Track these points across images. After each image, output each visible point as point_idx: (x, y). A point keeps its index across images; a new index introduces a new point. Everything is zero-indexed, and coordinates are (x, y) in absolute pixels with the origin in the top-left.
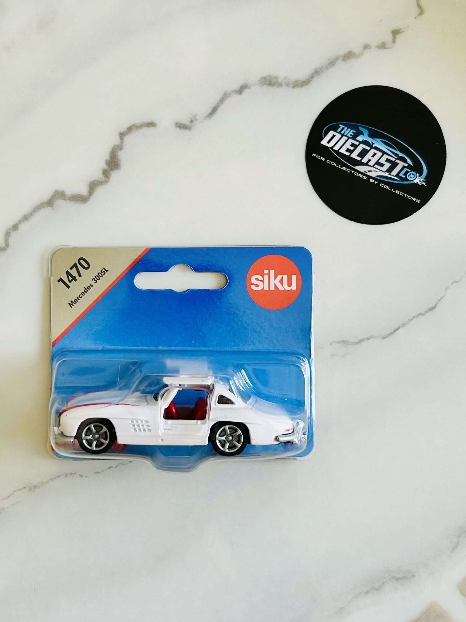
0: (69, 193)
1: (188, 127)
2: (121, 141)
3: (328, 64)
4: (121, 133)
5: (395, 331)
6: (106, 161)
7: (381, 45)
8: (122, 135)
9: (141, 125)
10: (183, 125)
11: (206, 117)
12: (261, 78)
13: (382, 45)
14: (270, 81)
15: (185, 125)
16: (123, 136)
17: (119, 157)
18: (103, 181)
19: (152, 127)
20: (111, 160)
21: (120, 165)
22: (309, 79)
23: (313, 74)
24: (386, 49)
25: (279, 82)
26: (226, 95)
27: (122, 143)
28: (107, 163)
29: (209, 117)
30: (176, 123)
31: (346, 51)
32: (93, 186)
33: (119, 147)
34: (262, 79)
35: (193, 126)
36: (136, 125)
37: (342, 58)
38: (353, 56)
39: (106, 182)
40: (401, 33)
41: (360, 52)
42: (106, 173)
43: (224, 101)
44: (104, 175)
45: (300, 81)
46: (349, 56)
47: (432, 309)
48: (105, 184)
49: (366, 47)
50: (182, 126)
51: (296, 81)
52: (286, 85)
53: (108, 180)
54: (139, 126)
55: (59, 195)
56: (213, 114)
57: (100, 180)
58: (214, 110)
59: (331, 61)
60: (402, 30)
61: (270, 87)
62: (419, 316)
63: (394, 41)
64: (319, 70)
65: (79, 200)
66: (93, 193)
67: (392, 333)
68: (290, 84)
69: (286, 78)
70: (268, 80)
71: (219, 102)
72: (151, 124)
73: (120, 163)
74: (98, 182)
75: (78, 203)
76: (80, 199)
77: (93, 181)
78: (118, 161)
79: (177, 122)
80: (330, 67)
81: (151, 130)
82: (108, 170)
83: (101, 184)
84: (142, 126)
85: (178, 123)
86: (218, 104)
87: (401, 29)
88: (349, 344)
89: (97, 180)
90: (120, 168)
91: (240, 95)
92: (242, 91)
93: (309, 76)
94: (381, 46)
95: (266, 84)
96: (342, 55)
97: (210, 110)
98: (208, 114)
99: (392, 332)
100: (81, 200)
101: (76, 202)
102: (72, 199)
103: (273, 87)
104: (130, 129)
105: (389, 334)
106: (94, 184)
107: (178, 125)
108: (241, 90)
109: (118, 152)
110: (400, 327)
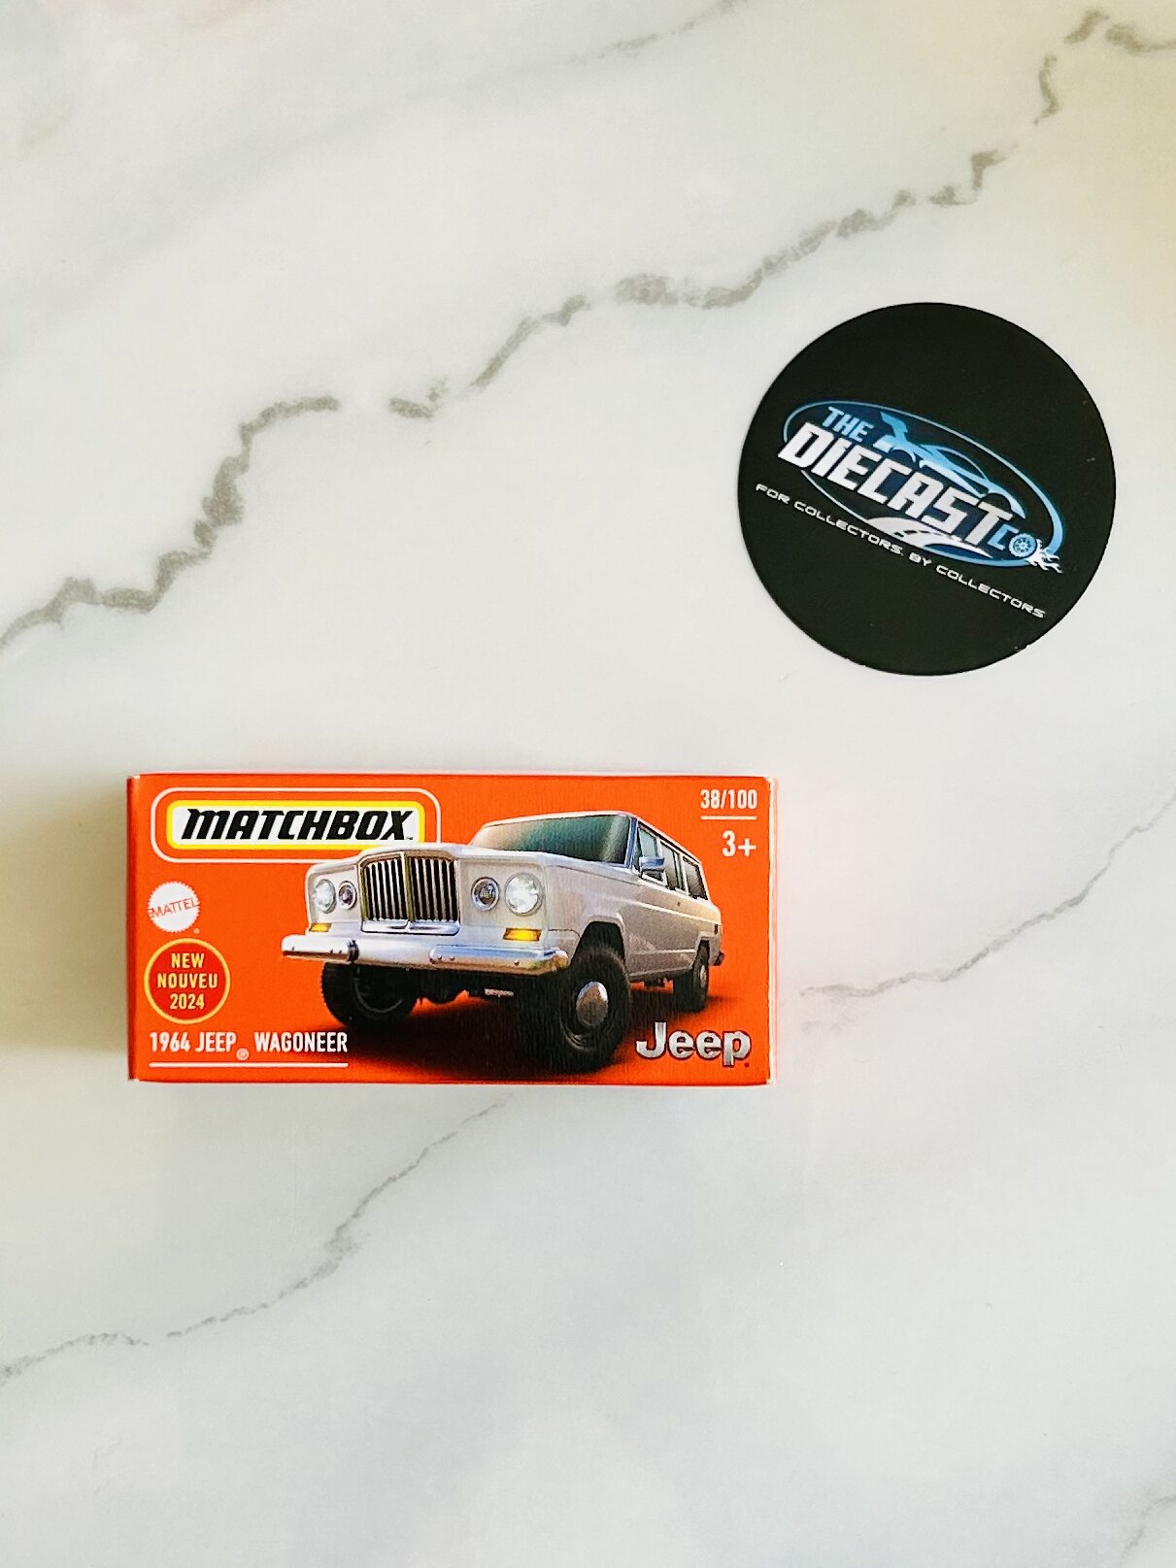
0: (104, 584)
1: (424, 411)
2: (245, 448)
3: (800, 244)
4: (244, 427)
5: (975, 961)
6: (205, 499)
7: (941, 195)
8: (247, 432)
9: (301, 403)
10: (411, 405)
11: (473, 384)
12: (622, 282)
13: (946, 195)
14: (645, 290)
15: (415, 405)
16: (250, 435)
17: (239, 490)
18: (196, 553)
19: (327, 411)
20: (216, 498)
21: (242, 510)
22: (749, 284)
23: (760, 271)
24: (954, 206)
25: (667, 291)
26: (525, 326)
27: (246, 452)
28: (207, 507)
29: (480, 384)
30: (393, 400)
31: (849, 212)
32: (168, 568)
33: (238, 463)
34: (624, 284)
35: (437, 407)
36: (286, 403)
37: (836, 229)
38: (867, 224)
39: (204, 556)
40: (998, 162)
41: (885, 214)
42: (203, 533)
43: (521, 343)
44: (199, 539)
45: (726, 290)
46: (857, 222)
47: (1075, 902)
48: (202, 562)
49: (903, 199)
50: (406, 409)
51: (713, 289)
52: (686, 300)
53: (208, 551)
54: (293, 407)
55: (78, 590)
56: (490, 377)
57: (188, 551)
58: (494, 367)
59: (807, 236)
60: (998, 155)
61: (643, 306)
62: (1039, 922)
63: (977, 184)
64: (774, 261)
65: (132, 604)
66: (169, 584)
67: (966, 967)
68: (699, 297)
69: (686, 281)
70: (639, 288)
71: (508, 344)
72: (325, 404)
73: (242, 507)
74: (183, 557)
75: (129, 612)
76: (131, 601)
77: (169, 555)
78: (234, 501)
79: (396, 398)
80: (806, 253)
81: (325, 417)
82: (209, 525)
83: (189, 561)
84: (301, 407)
85: (397, 401)
86: (504, 349)
87: (996, 151)
88: (850, 995)
89: (179, 551)
90: (241, 519)
91: (563, 325)
92: (570, 316)
93: (749, 277)
94: (944, 198)
95: (633, 297)
96: (840, 221)
97: (483, 368)
98: (477, 376)
99: (966, 964)
100: (136, 606)
101: (122, 609)
102: (112, 603)
103: (652, 306)
104: (268, 416)
105: (959, 970)
106: (173, 563)
107: (397, 404)
108: (564, 316)
109: (235, 477)
110: (987, 950)
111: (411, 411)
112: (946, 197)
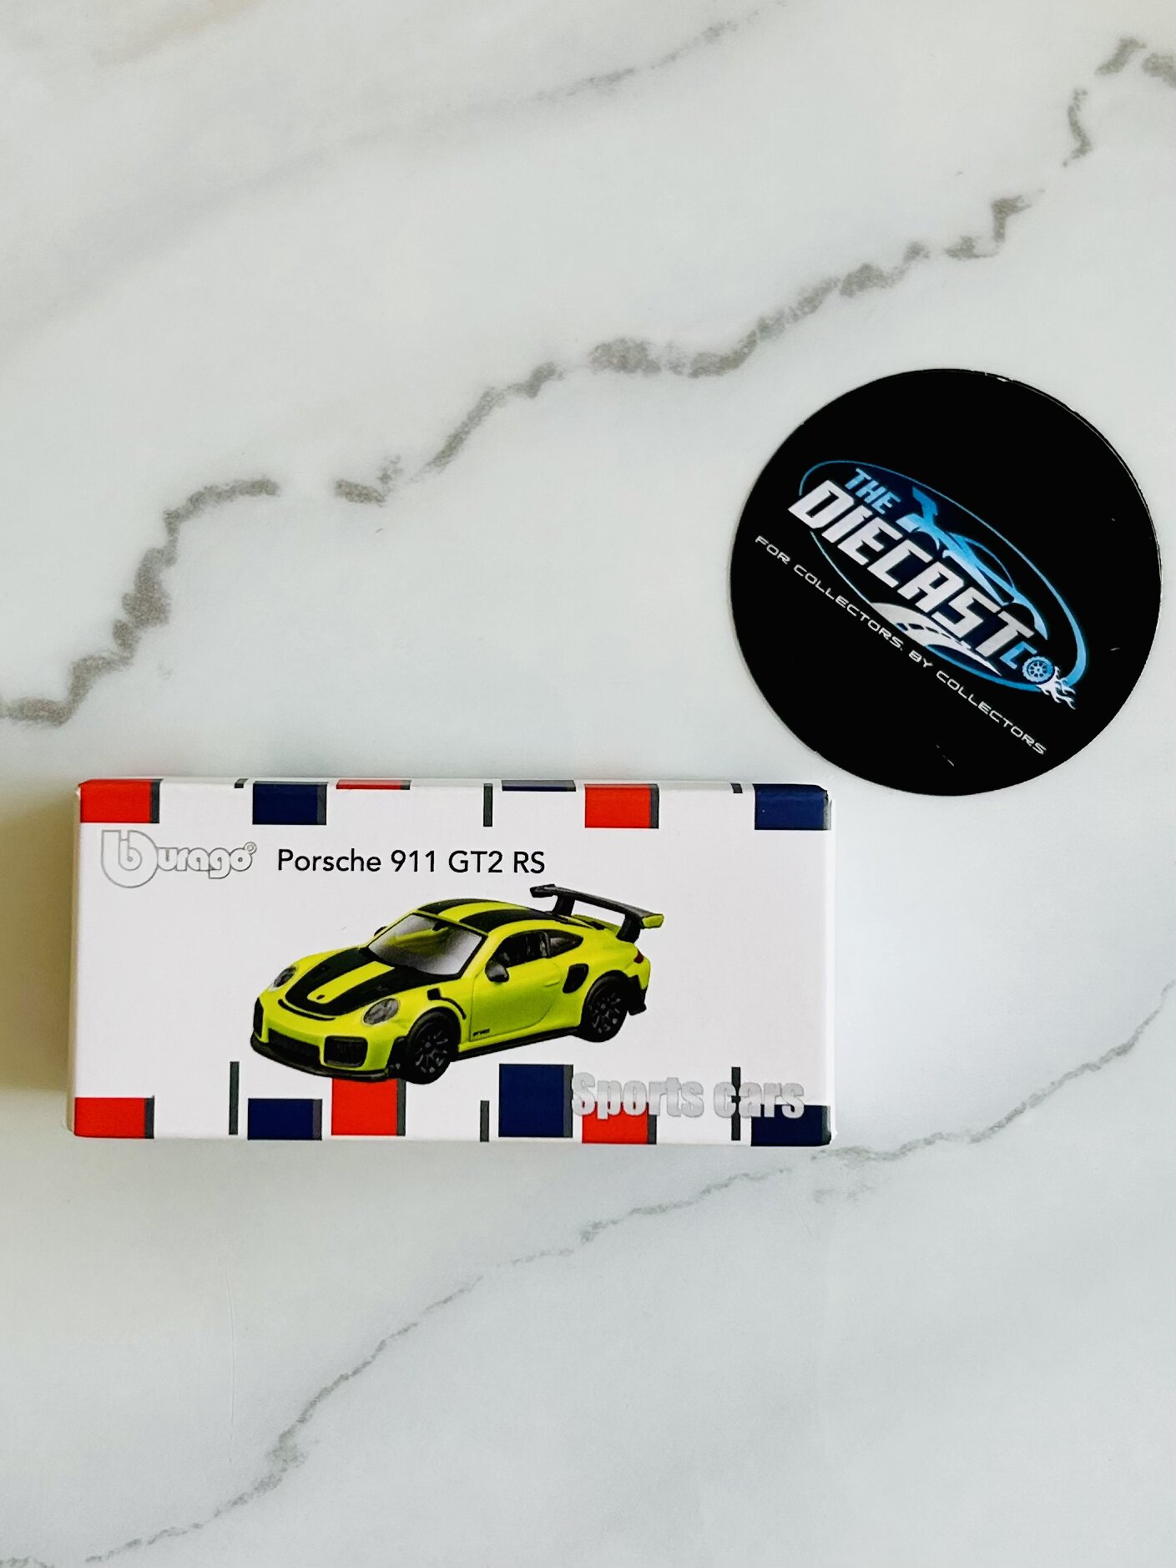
0: (10, 696)
1: (375, 494)
2: (171, 538)
3: (799, 304)
4: (169, 514)
5: (1009, 1119)
6: (125, 597)
7: (959, 247)
8: (173, 520)
9: (232, 488)
10: (359, 488)
11: (429, 464)
12: (597, 348)
13: (965, 247)
14: (623, 357)
15: (365, 488)
16: (177, 523)
17: (164, 585)
18: (116, 658)
19: (264, 495)
20: (139, 596)
21: (167, 608)
22: (742, 349)
23: (753, 334)
24: (973, 260)
25: (650, 358)
26: (489, 399)
27: (173, 543)
28: (128, 605)
29: (438, 463)
30: (338, 482)
31: (855, 266)
32: (84, 674)
33: (163, 555)
34: (599, 351)
35: (389, 490)
36: (217, 487)
37: (840, 286)
38: (875, 281)
39: (125, 661)
40: (1022, 209)
41: (896, 268)
42: (124, 635)
43: (484, 418)
44: (119, 642)
45: (715, 356)
46: (863, 279)
47: (1123, 1050)
48: (122, 668)
49: (915, 252)
50: (352, 492)
51: (700, 355)
52: (670, 368)
53: (129, 656)
54: (227, 491)
56: (449, 456)
57: (105, 655)
58: (453, 444)
59: (806, 295)
60: (1023, 201)
61: (622, 372)
62: (1082, 1073)
63: (999, 234)
64: (769, 322)
65: (42, 717)
66: (84, 694)
67: (1000, 1126)
68: (684, 365)
69: (670, 346)
70: (618, 355)
71: (469, 418)
72: (263, 487)
73: (168, 604)
74: (100, 662)
75: (40, 726)
76: (42, 713)
77: (85, 660)
78: (160, 599)
79: (342, 481)
80: (805, 314)
81: (262, 505)
82: (130, 625)
83: (108, 667)
84: (234, 491)
85: (343, 483)
86: (465, 425)
87: (1019, 198)
88: (869, 1159)
89: (97, 655)
90: (166, 618)
91: (530, 397)
92: (539, 386)
93: (741, 341)
94: (962, 250)
95: (611, 363)
96: (843, 278)
97: (441, 445)
98: (434, 456)
99: (1000, 1122)
100: (48, 718)
101: (30, 722)
102: (20, 716)
103: (632, 375)
104: (197, 501)
105: (992, 1129)
106: (88, 670)
107: (343, 488)
108: (535, 383)
109: (160, 572)
110: (1024, 1105)
111: (359, 495)
112: (965, 250)
